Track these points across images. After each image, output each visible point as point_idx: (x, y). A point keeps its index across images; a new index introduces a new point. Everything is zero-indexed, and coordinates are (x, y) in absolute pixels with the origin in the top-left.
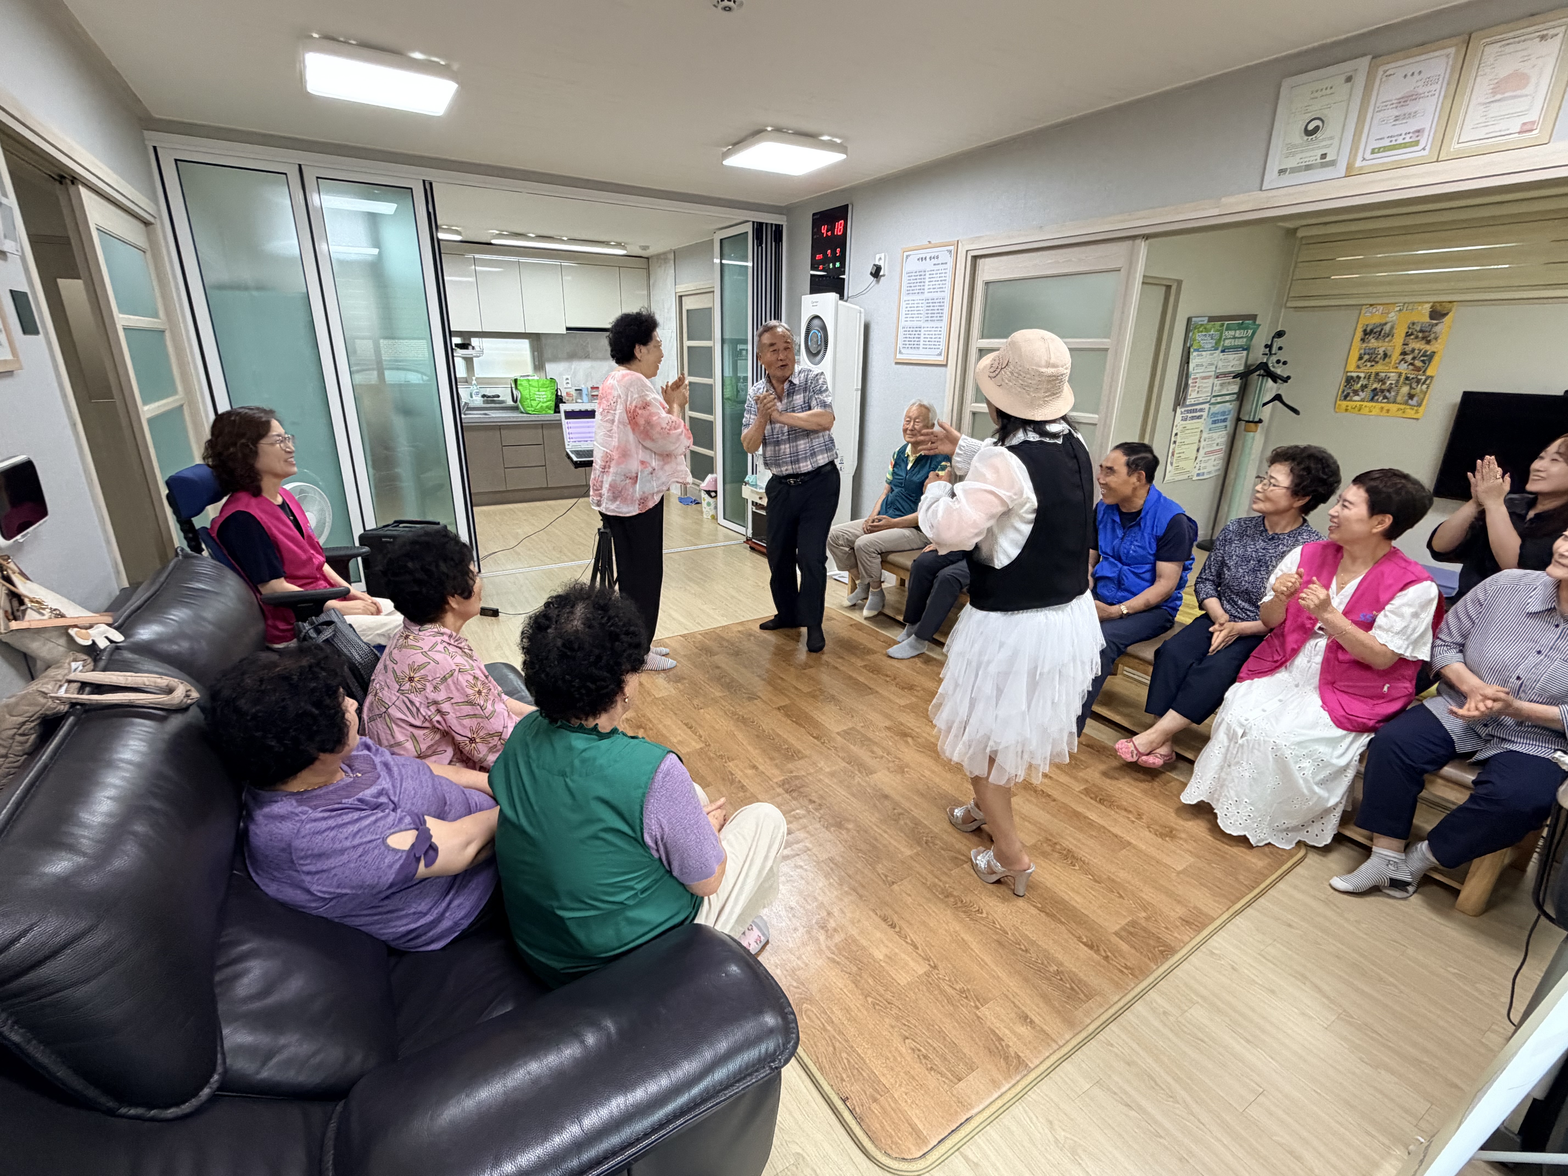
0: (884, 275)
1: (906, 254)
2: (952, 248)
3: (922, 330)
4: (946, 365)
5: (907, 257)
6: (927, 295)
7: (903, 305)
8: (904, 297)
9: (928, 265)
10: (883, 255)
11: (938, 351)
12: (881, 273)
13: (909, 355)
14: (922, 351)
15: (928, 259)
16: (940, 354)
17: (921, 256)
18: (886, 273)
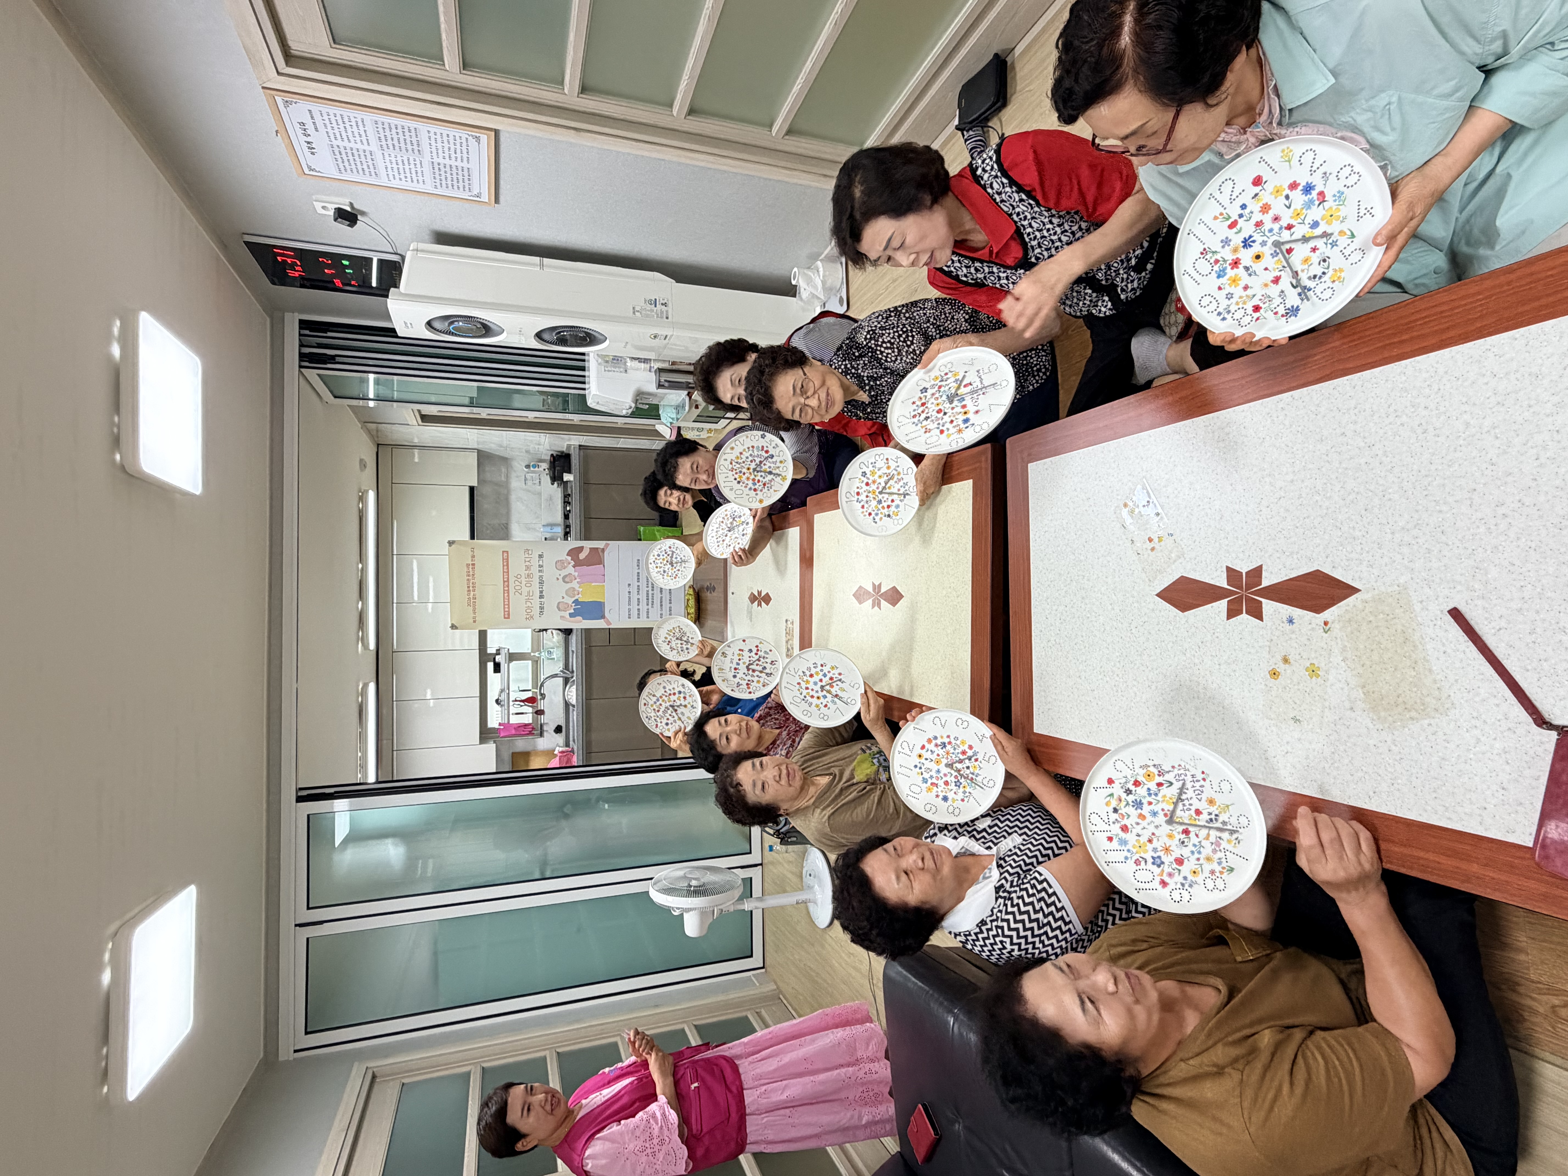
0: (351, 205)
1: (307, 171)
2: (279, 100)
3: (436, 160)
4: (497, 132)
5: (311, 169)
6: (374, 147)
7: (395, 183)
8: (384, 181)
9: (319, 140)
10: (318, 206)
11: (472, 142)
12: (348, 209)
13: (482, 185)
14: (473, 165)
15: (309, 139)
16: (478, 139)
17: (306, 150)
18: (347, 201)
